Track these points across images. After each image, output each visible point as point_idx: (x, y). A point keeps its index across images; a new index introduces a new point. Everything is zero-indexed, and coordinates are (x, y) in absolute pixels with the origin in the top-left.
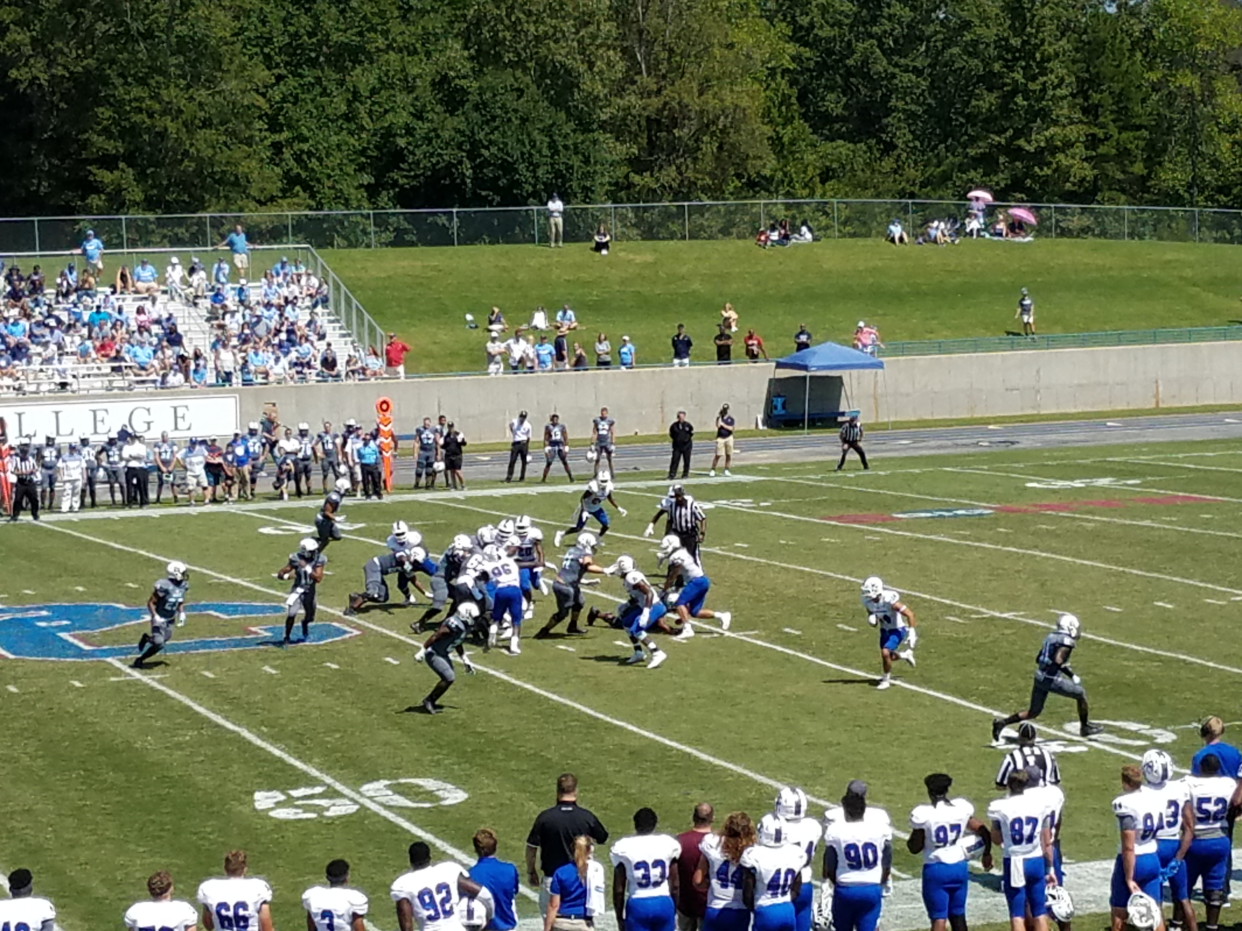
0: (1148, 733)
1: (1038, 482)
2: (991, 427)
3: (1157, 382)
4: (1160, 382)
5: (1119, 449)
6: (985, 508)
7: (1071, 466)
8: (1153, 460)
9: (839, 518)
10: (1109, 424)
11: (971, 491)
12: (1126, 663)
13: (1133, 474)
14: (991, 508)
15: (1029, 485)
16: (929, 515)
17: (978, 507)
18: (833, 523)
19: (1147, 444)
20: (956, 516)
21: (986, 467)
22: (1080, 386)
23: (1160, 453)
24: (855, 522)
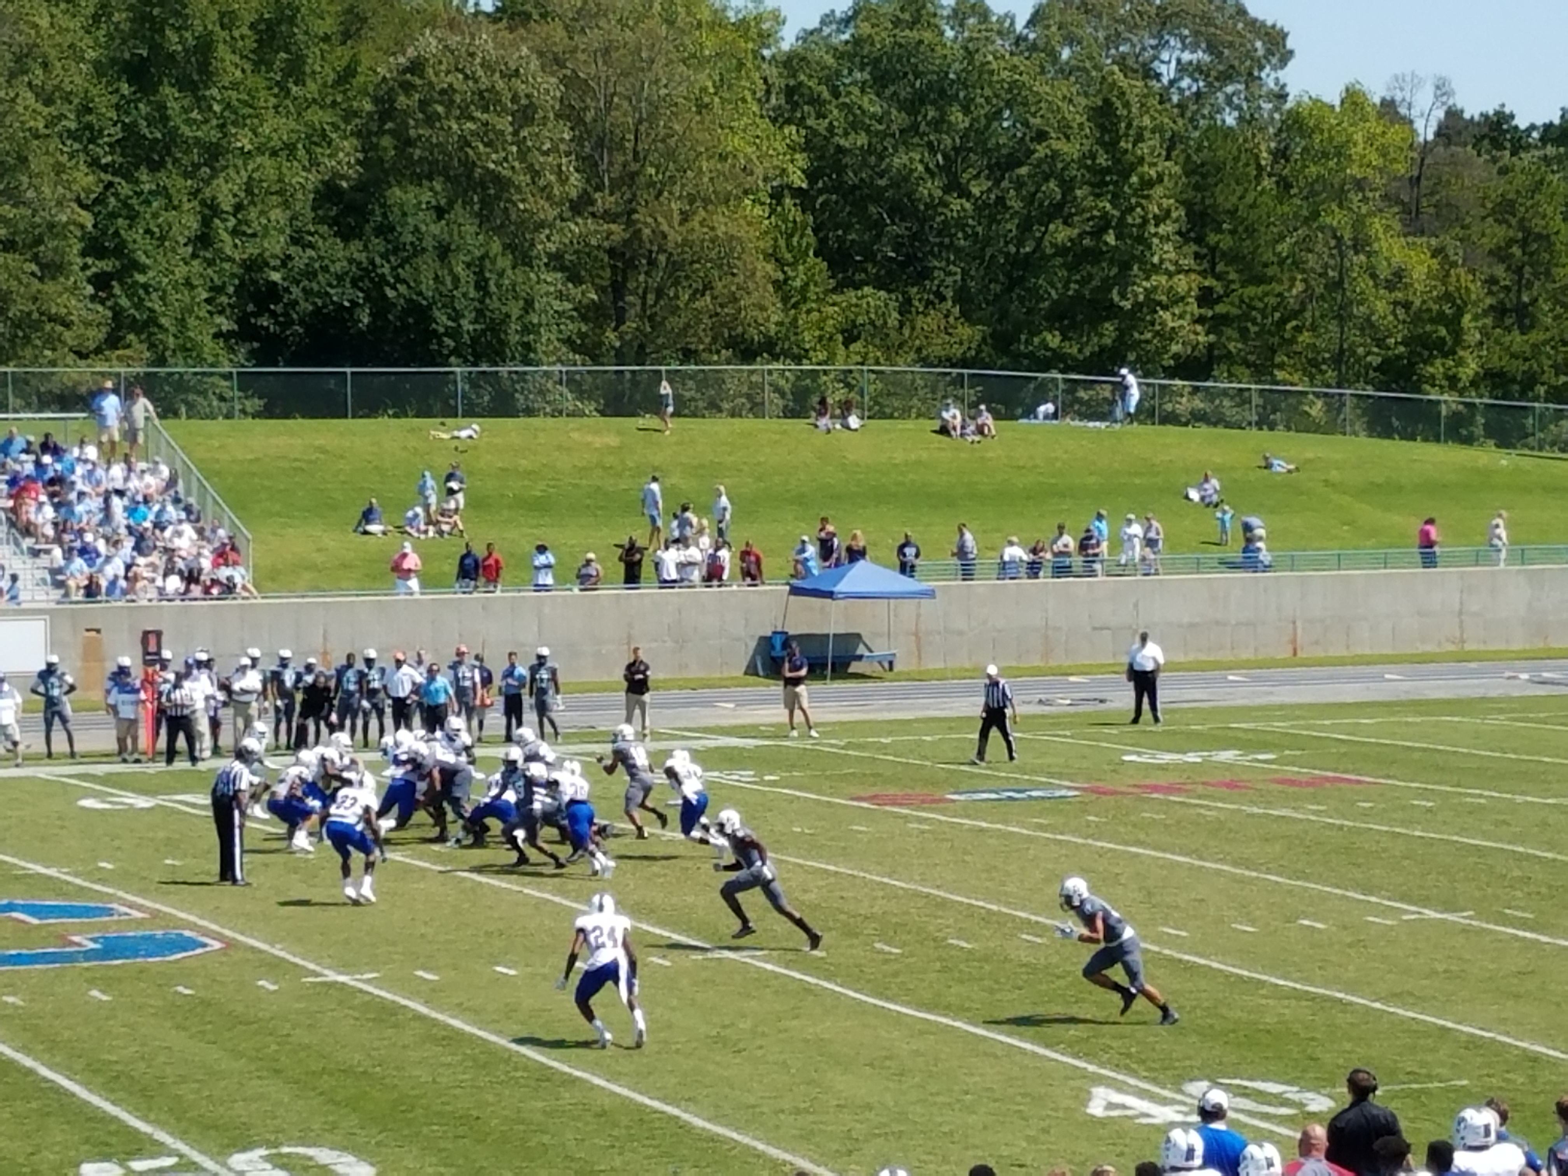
0: (1296, 1097)
1: (1139, 754)
2: (1072, 679)
3: (1294, 623)
4: (1299, 624)
5: (1245, 712)
6: (1069, 788)
7: (1182, 733)
8: (1292, 727)
9: (872, 799)
10: (1231, 678)
11: (1049, 766)
12: (1264, 1002)
13: (1265, 746)
14: (1076, 789)
15: (1126, 758)
16: (993, 796)
17: (1060, 787)
18: (865, 805)
19: (1281, 707)
20: (1030, 797)
21: (1068, 733)
22: (1192, 626)
23: (1298, 718)
24: (894, 804)
